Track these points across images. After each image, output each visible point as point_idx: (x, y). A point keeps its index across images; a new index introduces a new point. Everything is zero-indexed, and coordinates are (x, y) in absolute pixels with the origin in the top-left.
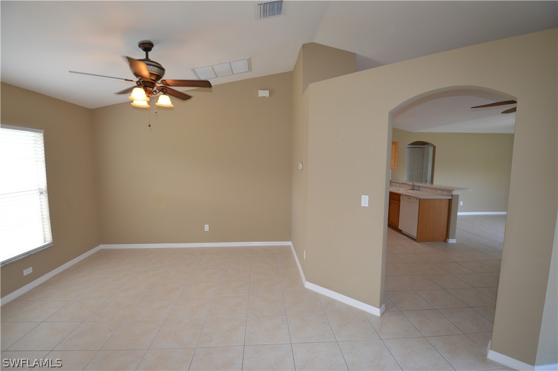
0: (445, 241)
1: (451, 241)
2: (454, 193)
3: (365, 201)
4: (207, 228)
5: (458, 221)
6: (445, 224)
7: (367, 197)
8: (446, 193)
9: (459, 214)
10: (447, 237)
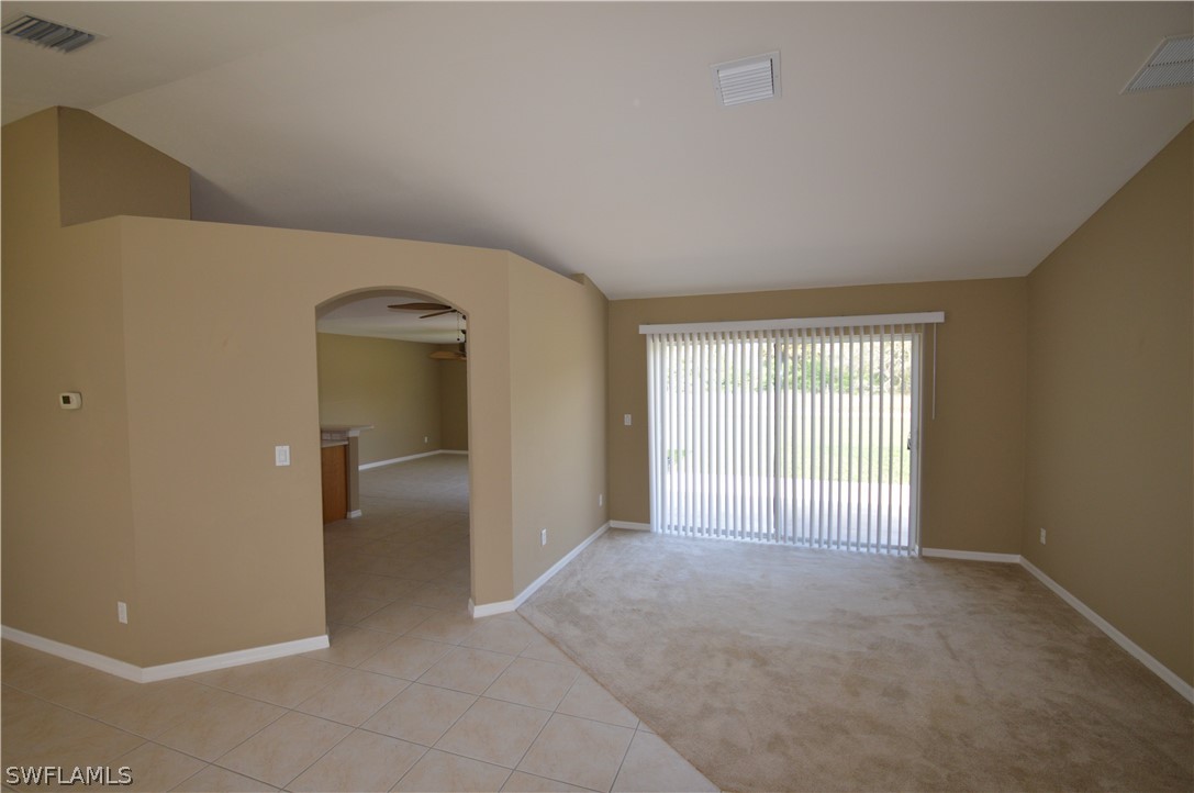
0: (345, 517)
1: (355, 514)
2: (352, 434)
3: (282, 456)
5: (361, 479)
6: (343, 489)
7: (287, 448)
8: (338, 437)
9: (361, 468)
10: (348, 508)
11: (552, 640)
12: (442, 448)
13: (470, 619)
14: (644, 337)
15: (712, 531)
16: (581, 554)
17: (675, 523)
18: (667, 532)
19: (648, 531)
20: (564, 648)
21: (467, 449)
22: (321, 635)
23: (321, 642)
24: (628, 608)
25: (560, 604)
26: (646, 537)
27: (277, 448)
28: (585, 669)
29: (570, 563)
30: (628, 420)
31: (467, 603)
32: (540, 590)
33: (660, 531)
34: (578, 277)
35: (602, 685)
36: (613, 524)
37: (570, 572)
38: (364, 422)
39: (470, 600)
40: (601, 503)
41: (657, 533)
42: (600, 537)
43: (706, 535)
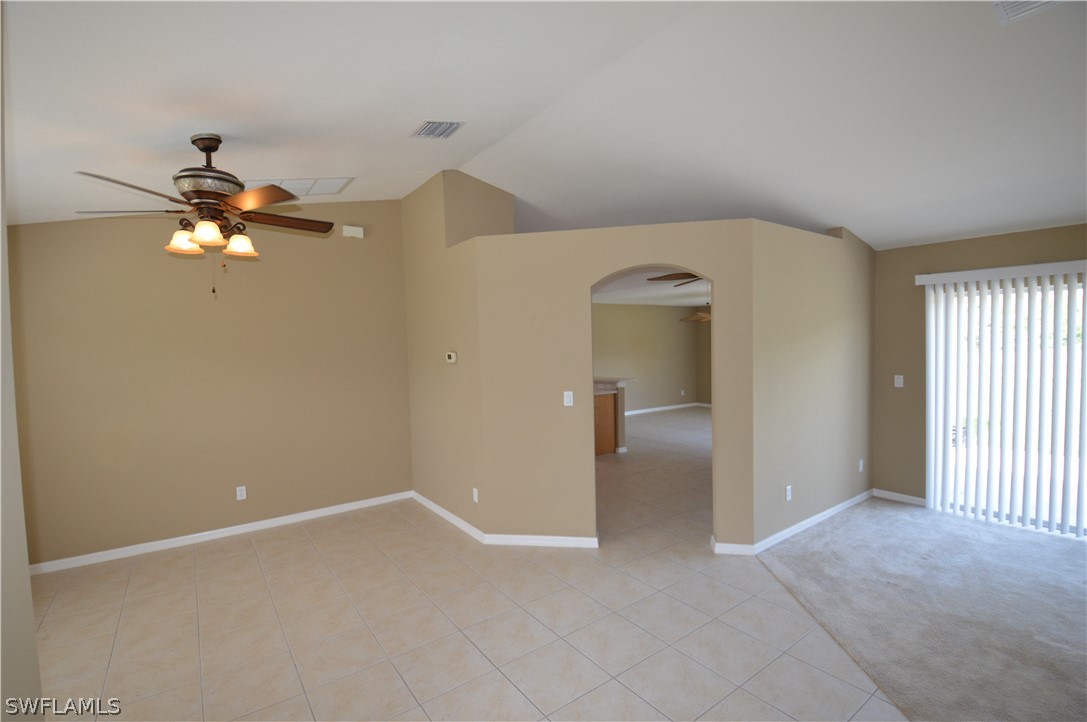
0: (615, 452)
1: (622, 450)
2: (620, 385)
3: (568, 399)
4: (241, 493)
5: (626, 422)
6: (613, 429)
7: (571, 393)
8: (609, 386)
9: (627, 414)
10: (616, 445)
11: (790, 590)
12: (697, 401)
13: (711, 553)
14: (922, 288)
15: (1015, 519)
16: (832, 518)
17: (960, 501)
18: (949, 510)
19: (923, 506)
20: (802, 600)
21: (710, 403)
22: (592, 536)
23: (592, 543)
24: (883, 580)
25: (805, 560)
26: (918, 512)
27: (565, 393)
28: (822, 625)
29: (819, 524)
30: (899, 381)
31: (710, 539)
32: (782, 543)
33: (939, 508)
34: (835, 232)
35: (839, 644)
36: (876, 492)
37: (819, 532)
38: (630, 375)
39: (712, 537)
40: (861, 469)
41: (934, 510)
42: (859, 504)
43: (1006, 522)
